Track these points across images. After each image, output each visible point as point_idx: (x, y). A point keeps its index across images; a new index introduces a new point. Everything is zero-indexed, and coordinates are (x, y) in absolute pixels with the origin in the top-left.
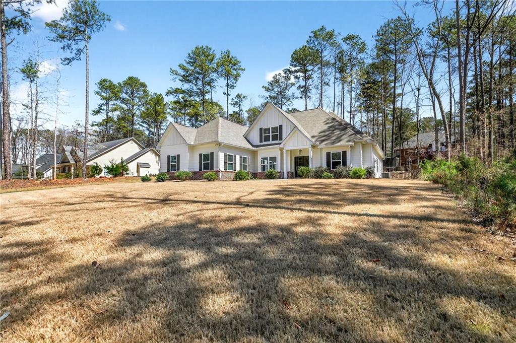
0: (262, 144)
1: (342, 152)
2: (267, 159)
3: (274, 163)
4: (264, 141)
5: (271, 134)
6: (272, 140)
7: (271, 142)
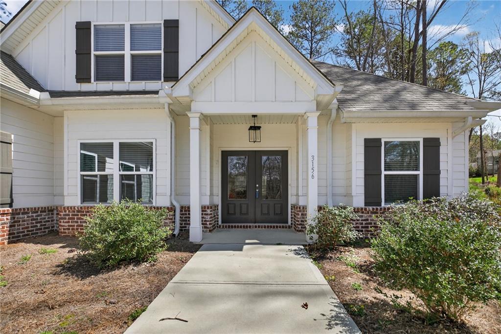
0: (85, 87)
1: (425, 140)
2: (105, 149)
3: (143, 171)
4: (97, 79)
5: (127, 53)
6: (133, 78)
7: (127, 83)
